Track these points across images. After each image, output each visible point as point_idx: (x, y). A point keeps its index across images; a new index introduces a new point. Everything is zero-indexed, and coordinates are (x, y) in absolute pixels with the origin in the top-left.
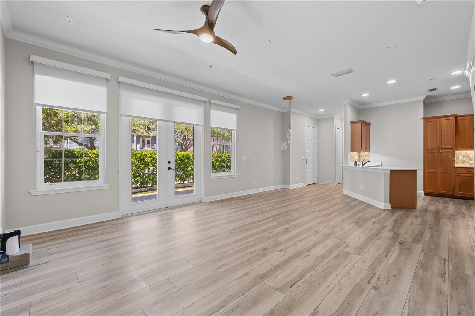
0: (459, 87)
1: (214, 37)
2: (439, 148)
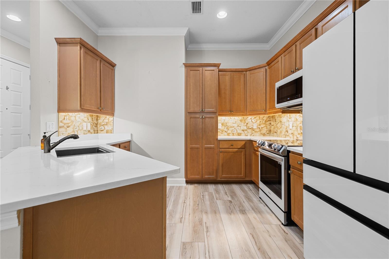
2: (202, 112)
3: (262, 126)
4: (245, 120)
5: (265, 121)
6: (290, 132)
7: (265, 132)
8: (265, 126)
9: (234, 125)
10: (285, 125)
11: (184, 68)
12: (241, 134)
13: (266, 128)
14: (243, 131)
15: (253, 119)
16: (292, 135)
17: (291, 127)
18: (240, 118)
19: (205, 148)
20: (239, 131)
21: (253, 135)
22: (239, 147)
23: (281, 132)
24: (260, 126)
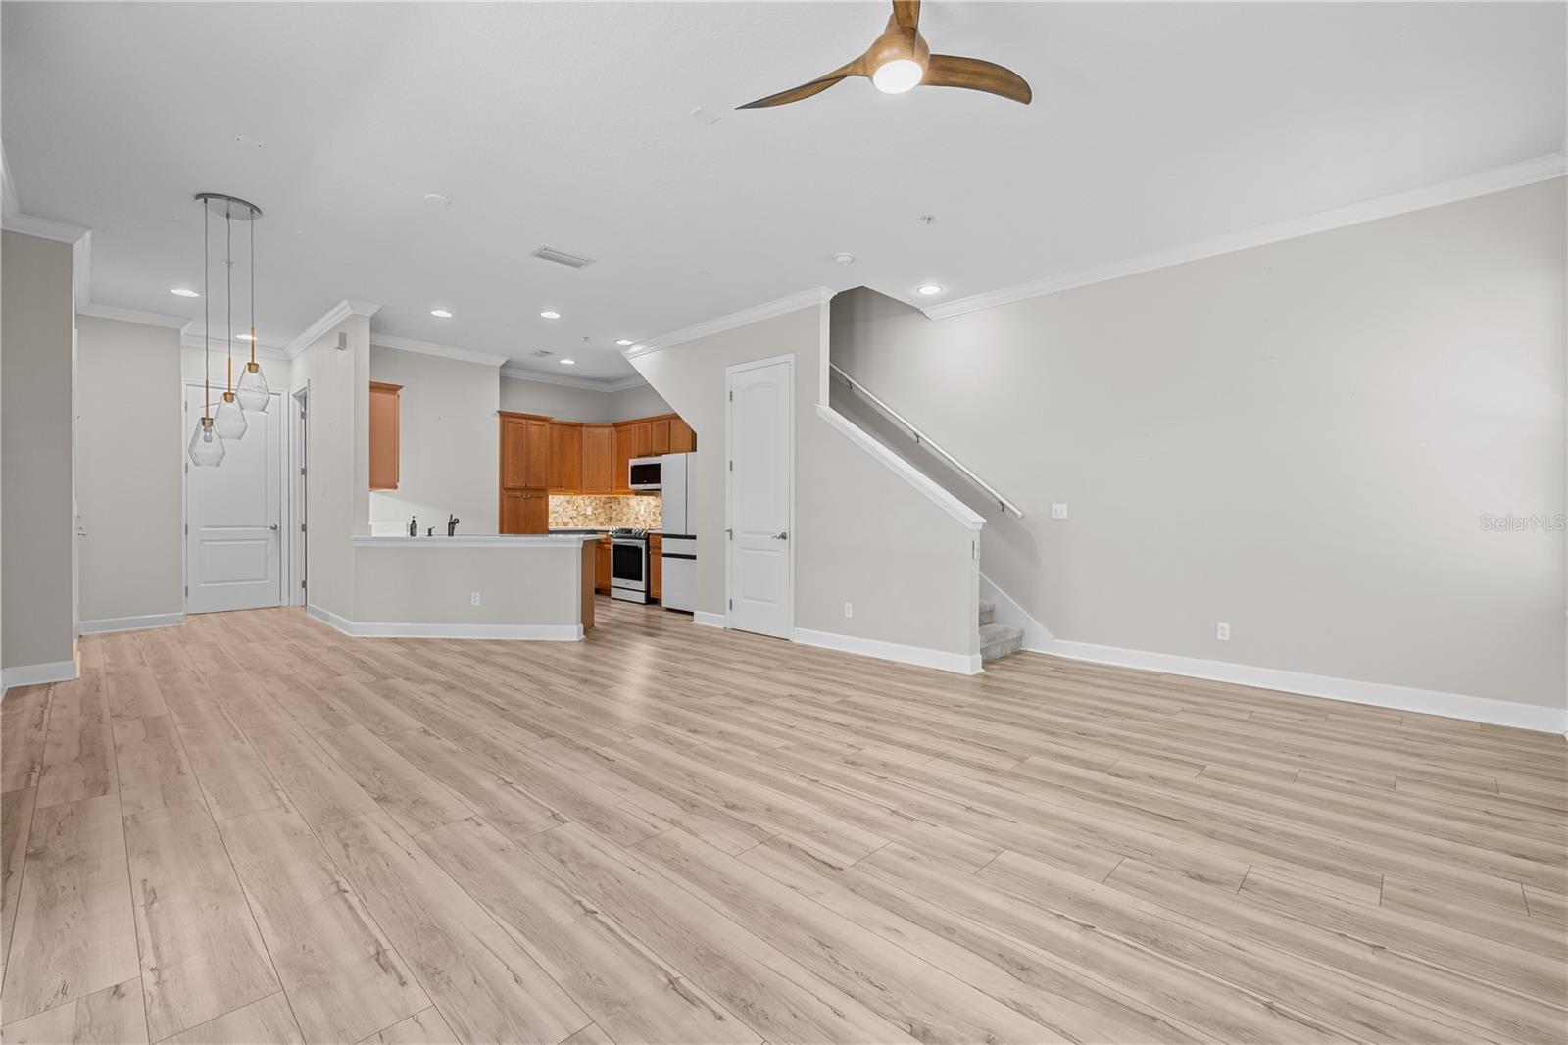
0: (572, 362)
1: (926, 62)
2: (526, 489)
3: (599, 511)
4: (575, 501)
5: (603, 503)
6: (641, 518)
7: (603, 521)
8: (602, 511)
9: (558, 509)
10: (634, 510)
11: (498, 419)
12: (568, 523)
14: (571, 518)
15: (587, 500)
16: (644, 522)
17: (642, 513)
23: (627, 519)
24: (596, 509)
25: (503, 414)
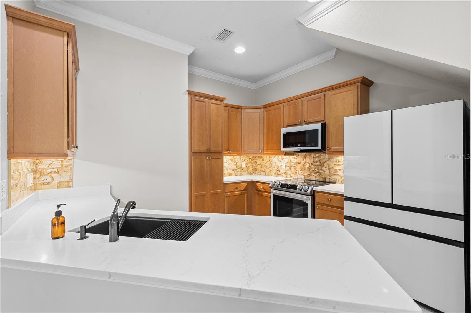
2: (208, 152)
3: (249, 165)
4: (235, 159)
5: (251, 160)
7: (251, 171)
8: (251, 165)
10: (276, 165)
11: (188, 96)
12: (231, 173)
13: (251, 166)
14: (233, 170)
15: (242, 158)
16: (284, 174)
17: (284, 167)
18: (231, 157)
19: (211, 194)
20: (230, 172)
21: (242, 175)
22: (243, 189)
23: (271, 171)
24: (247, 164)
25: (191, 93)
